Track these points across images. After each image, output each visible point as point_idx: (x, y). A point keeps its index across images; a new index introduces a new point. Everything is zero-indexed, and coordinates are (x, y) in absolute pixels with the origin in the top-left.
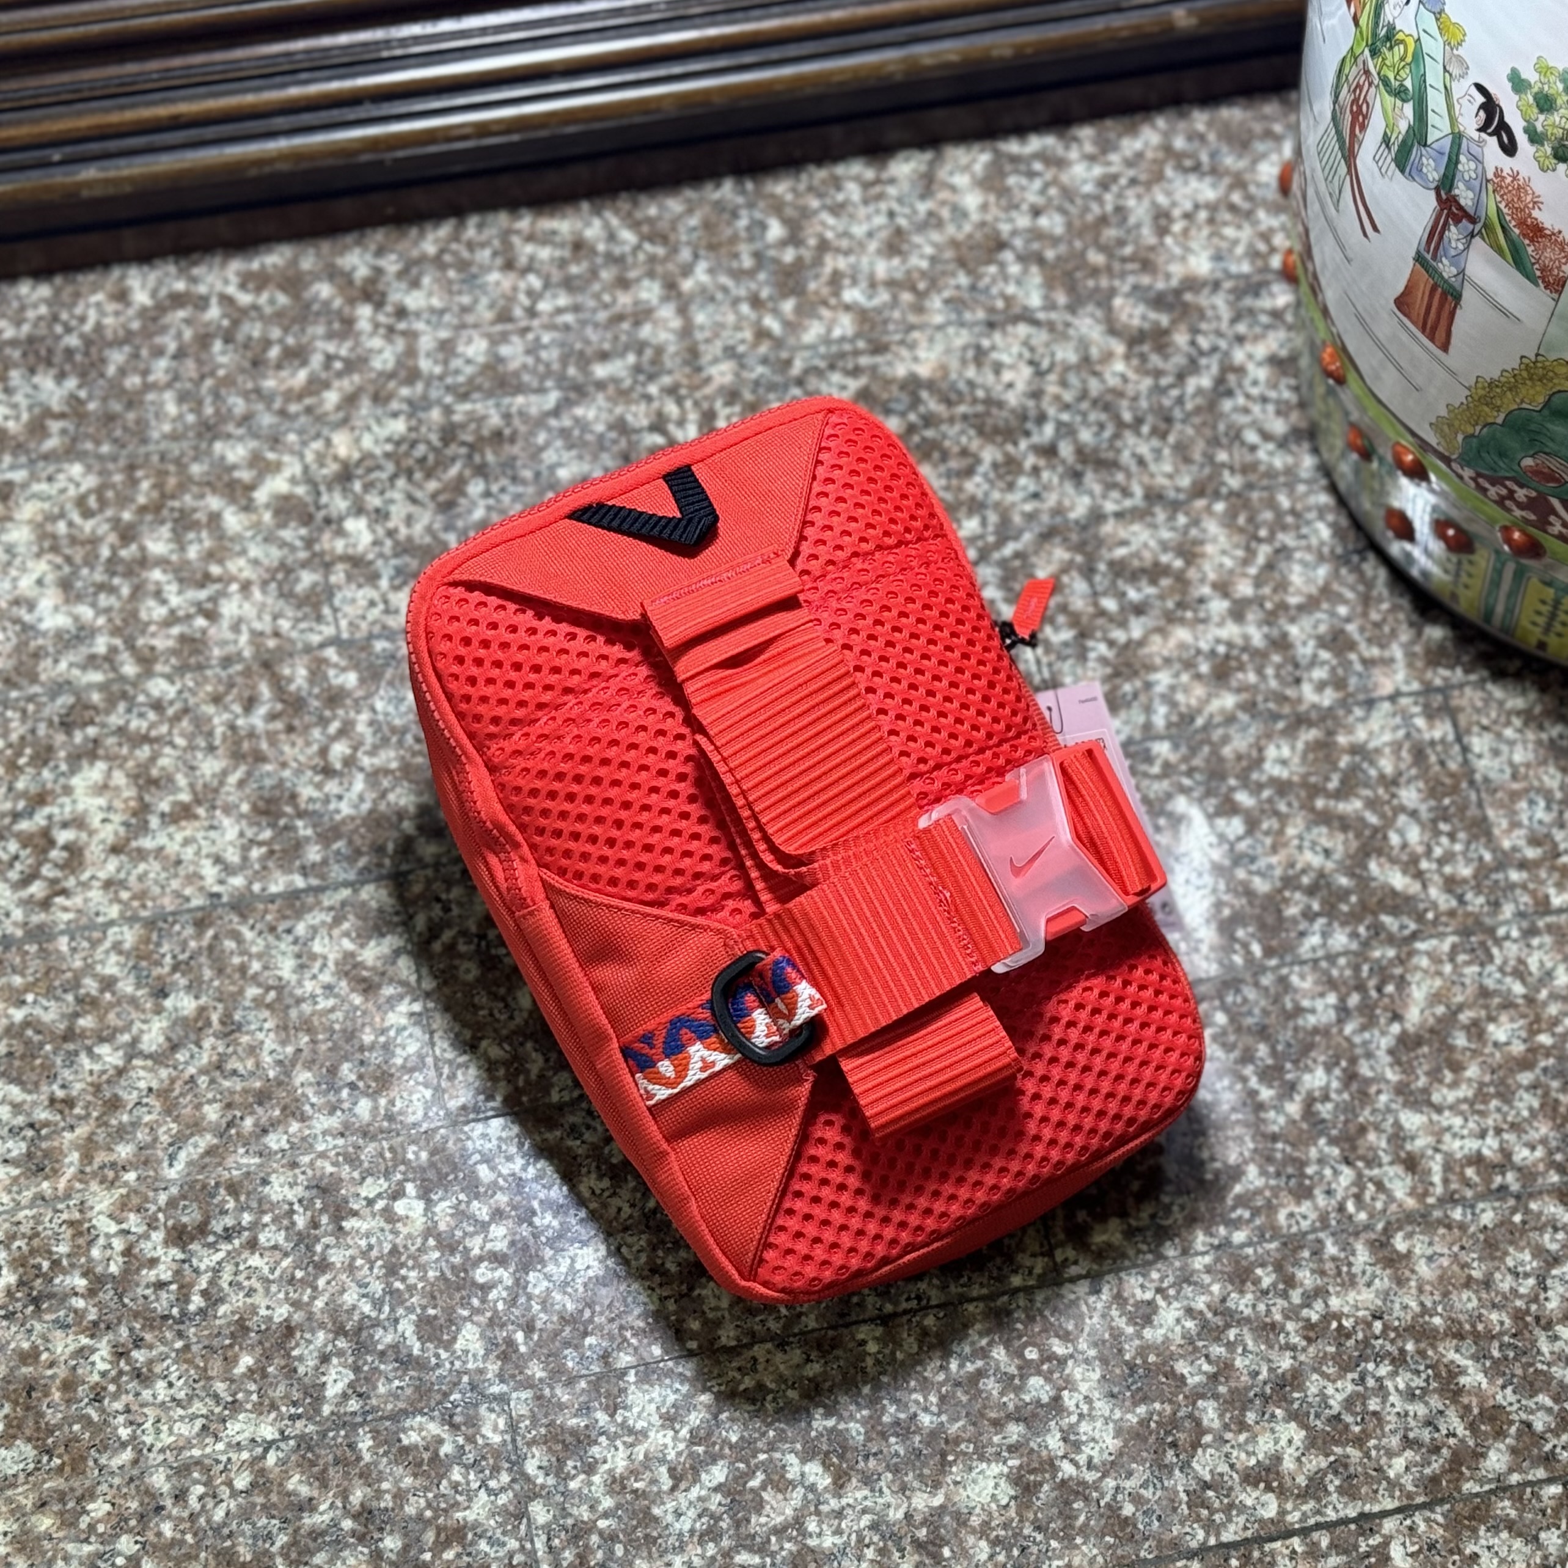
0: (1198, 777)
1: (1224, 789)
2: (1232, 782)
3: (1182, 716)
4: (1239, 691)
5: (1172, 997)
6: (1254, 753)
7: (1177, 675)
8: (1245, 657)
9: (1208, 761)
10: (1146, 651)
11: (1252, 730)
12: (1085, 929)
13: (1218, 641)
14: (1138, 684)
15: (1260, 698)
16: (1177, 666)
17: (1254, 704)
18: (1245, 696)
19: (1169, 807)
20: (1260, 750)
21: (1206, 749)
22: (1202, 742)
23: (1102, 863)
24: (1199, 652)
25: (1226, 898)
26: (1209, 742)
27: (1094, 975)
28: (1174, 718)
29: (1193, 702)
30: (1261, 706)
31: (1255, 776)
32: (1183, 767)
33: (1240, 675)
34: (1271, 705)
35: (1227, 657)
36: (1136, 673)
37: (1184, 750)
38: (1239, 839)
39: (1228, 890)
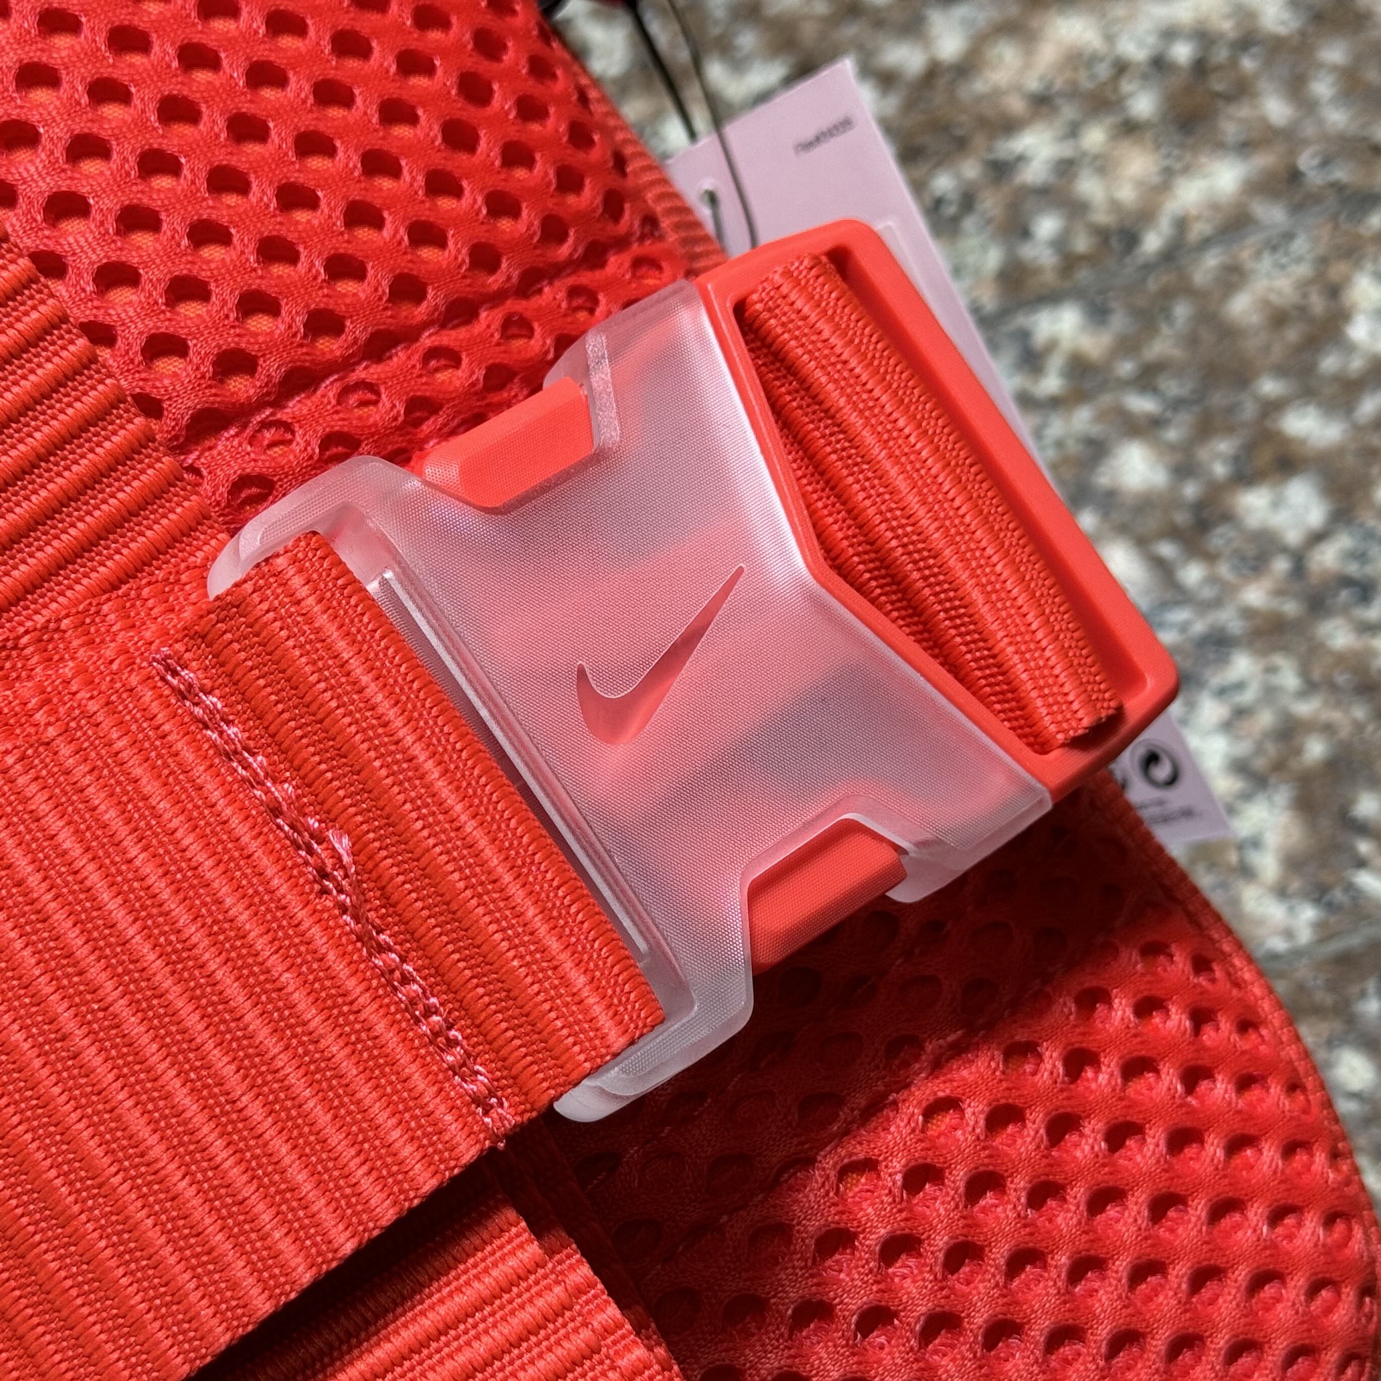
0: (1172, 387)
1: (1249, 411)
2: (1269, 387)
3: (1103, 235)
4: (1245, 148)
5: (1244, 1083)
6: (1317, 303)
7: (1073, 131)
8: (1248, 64)
9: (1192, 340)
10: (979, 86)
11: (1300, 245)
12: (903, 894)
13: (1170, 34)
14: (971, 169)
15: (1306, 161)
16: (1069, 112)
17: (1294, 176)
18: (1263, 160)
19: (1103, 479)
20: (1334, 291)
21: (1182, 311)
22: (1168, 295)
23: (955, 668)
24: (1121, 67)
25: (1305, 709)
26: (1186, 289)
27: (958, 1050)
28: (1082, 244)
29: (1127, 194)
30: (1315, 178)
31: (1329, 363)
32: (1126, 368)
33: (1243, 111)
34: (1341, 173)
35: (1200, 67)
36: (961, 145)
37: (1119, 321)
38: (1318, 537)
39: (1310, 687)
